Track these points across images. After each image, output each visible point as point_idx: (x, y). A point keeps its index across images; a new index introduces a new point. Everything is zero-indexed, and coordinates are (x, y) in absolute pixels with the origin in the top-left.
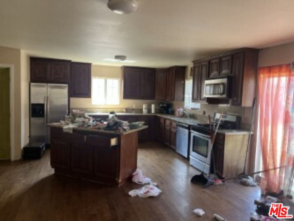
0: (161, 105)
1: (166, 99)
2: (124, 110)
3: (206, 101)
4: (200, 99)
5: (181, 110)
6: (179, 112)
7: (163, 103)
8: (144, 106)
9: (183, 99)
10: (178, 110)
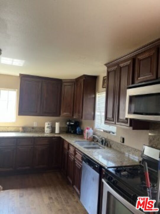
0: (68, 123)
1: (73, 116)
2: (21, 129)
3: (128, 125)
4: (118, 120)
5: (91, 131)
6: (88, 134)
7: (70, 121)
8: (46, 125)
9: (94, 118)
10: (87, 131)
